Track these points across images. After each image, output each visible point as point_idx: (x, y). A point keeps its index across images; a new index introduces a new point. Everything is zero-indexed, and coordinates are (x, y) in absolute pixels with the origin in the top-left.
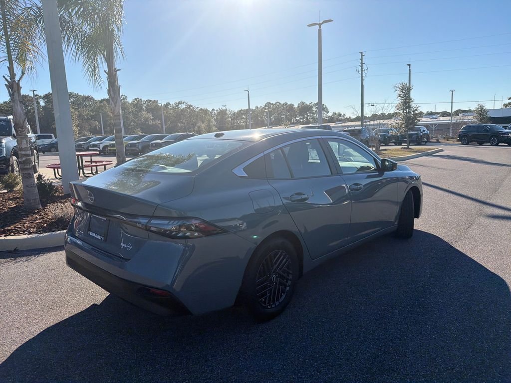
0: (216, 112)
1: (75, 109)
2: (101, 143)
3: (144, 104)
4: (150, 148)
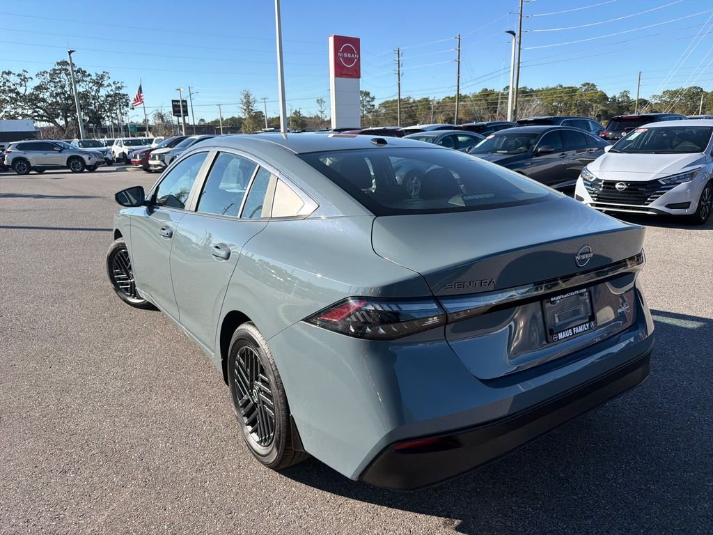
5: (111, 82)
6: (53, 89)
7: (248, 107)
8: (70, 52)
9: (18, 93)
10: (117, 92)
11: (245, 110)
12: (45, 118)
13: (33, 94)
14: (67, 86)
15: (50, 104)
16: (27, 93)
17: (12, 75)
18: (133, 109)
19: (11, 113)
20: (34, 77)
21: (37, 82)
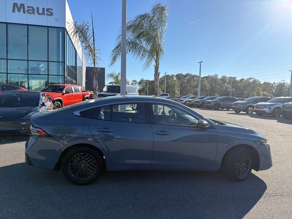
0: (276, 84)
1: (179, 82)
2: (184, 100)
3: (228, 79)
4: (205, 104)
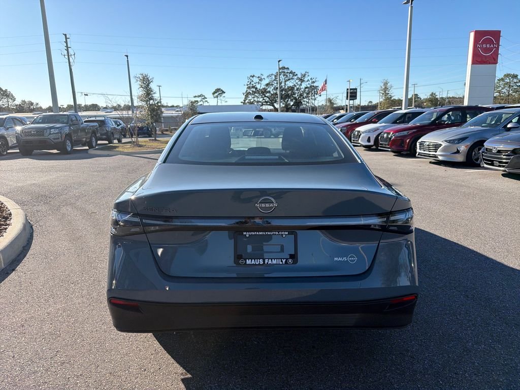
5: (309, 78)
6: (276, 85)
7: (385, 92)
8: (279, 61)
9: (256, 88)
10: (312, 85)
11: (383, 94)
12: (268, 103)
13: (264, 89)
14: (283, 83)
15: (272, 95)
16: (261, 88)
17: (255, 78)
18: (320, 96)
19: (251, 101)
20: (266, 78)
21: (267, 81)
